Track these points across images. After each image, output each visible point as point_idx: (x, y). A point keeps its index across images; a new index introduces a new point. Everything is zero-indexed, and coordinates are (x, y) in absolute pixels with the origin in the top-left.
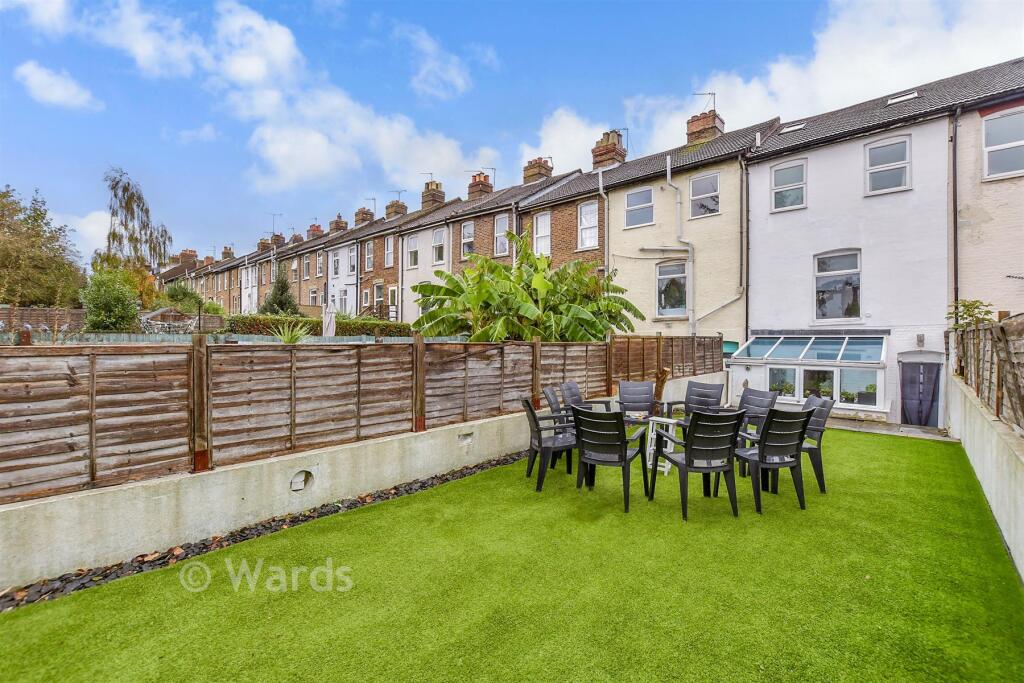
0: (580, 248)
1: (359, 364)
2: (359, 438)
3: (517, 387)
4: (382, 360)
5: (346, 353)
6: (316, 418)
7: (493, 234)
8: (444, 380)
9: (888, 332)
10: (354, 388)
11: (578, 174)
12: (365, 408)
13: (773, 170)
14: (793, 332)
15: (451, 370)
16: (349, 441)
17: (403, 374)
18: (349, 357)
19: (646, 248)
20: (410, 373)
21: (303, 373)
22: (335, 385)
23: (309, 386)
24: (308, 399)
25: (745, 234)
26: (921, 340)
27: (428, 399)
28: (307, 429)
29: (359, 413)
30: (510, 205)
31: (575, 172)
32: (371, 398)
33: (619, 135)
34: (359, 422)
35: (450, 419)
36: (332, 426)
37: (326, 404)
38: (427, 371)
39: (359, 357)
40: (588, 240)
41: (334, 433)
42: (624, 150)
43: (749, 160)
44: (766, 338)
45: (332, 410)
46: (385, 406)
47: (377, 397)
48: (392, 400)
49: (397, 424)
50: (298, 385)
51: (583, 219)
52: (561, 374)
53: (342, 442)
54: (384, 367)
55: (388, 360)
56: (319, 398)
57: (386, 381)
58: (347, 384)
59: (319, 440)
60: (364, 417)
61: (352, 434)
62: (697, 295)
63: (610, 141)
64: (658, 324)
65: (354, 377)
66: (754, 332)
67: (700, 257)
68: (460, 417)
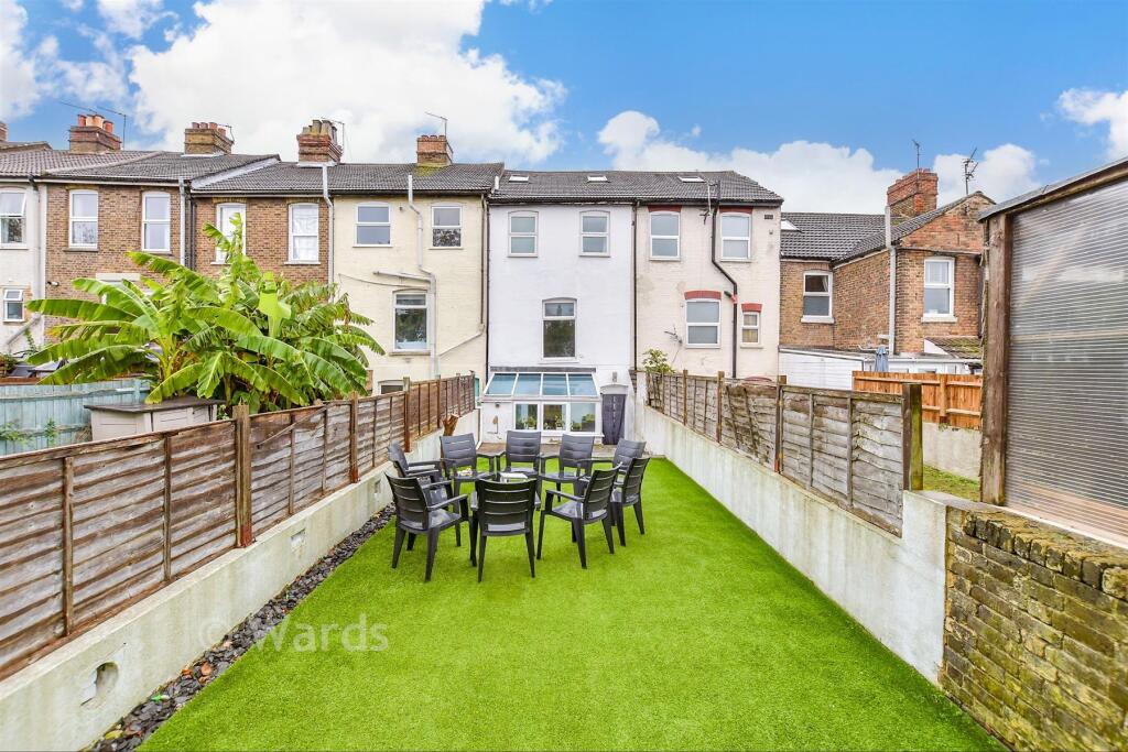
0: (291, 260)
1: (167, 463)
2: (168, 580)
3: (338, 458)
4: (198, 450)
5: (149, 448)
6: (105, 567)
7: (138, 218)
8: (270, 464)
9: (594, 370)
10: (161, 501)
11: (274, 161)
12: (176, 530)
13: (511, 215)
14: (526, 369)
15: (276, 451)
16: (156, 588)
17: (224, 466)
18: (153, 453)
19: (381, 272)
20: (232, 463)
21: (83, 495)
22: (133, 503)
23: (93, 513)
24: (92, 538)
25: (485, 273)
26: (615, 377)
27: (254, 496)
28: (88, 592)
29: (168, 539)
30: (177, 181)
31: (272, 157)
32: (183, 512)
33: (333, 128)
34: (168, 554)
35: (275, 517)
36: (129, 572)
37: (118, 539)
38: (253, 457)
39: (167, 450)
40: (304, 251)
41: (132, 584)
42: (340, 147)
43: (490, 201)
44: (505, 375)
45: (129, 546)
46: (202, 520)
47: (192, 508)
48: (212, 507)
49: (217, 543)
50: (76, 517)
51: (296, 224)
52: (371, 434)
53: (145, 594)
54: (202, 460)
55: (205, 448)
56: (108, 533)
57: (202, 481)
58: (150, 498)
59: (109, 603)
60: (176, 544)
61: (159, 576)
62: (438, 329)
63: (323, 133)
64: (396, 358)
65: (161, 484)
66: (494, 369)
67: (442, 290)
68: (285, 511)
